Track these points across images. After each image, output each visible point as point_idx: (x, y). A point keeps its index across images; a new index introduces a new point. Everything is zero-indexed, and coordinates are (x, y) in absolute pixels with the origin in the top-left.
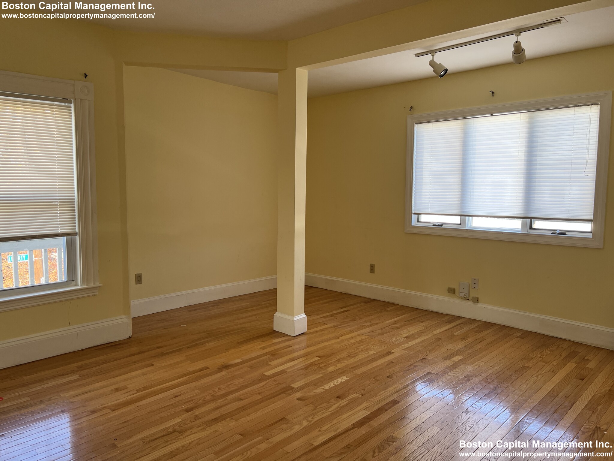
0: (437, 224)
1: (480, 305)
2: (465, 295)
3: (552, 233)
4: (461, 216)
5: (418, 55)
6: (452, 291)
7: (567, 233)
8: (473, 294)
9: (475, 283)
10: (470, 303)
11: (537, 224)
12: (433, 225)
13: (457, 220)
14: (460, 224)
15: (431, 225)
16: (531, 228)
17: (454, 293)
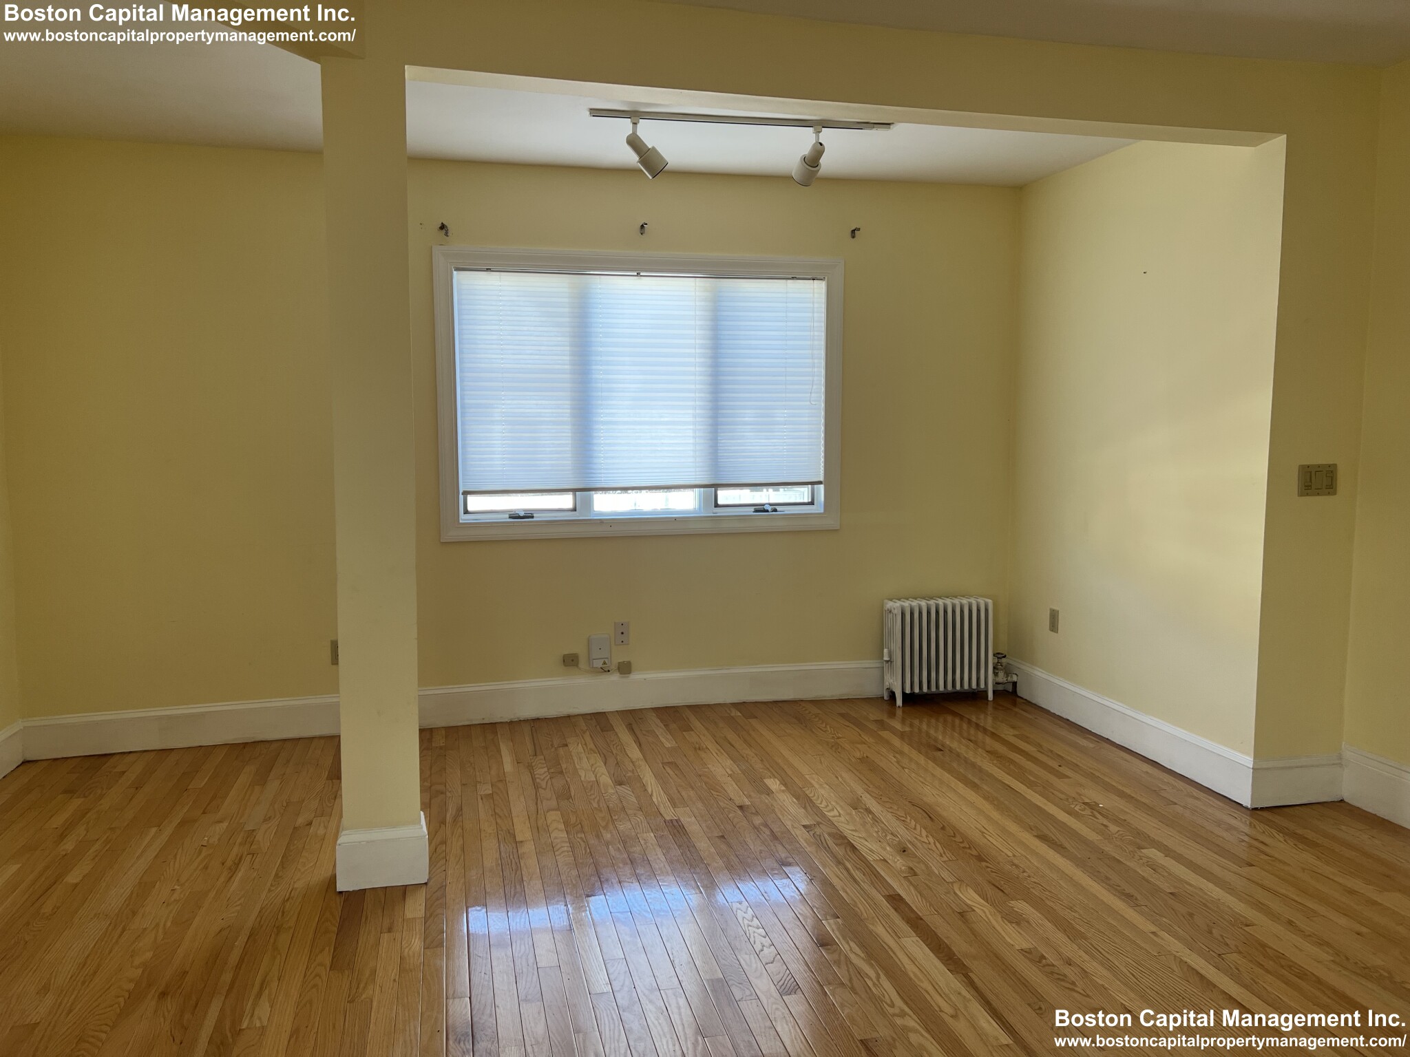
0: (522, 514)
1: (636, 676)
2: (605, 663)
3: (756, 511)
4: (574, 491)
5: (596, 113)
6: (570, 661)
7: (778, 508)
8: (619, 657)
9: (622, 633)
10: (615, 677)
11: (725, 497)
12: (510, 517)
13: (565, 501)
14: (574, 510)
15: (505, 518)
16: (717, 505)
17: (577, 665)
